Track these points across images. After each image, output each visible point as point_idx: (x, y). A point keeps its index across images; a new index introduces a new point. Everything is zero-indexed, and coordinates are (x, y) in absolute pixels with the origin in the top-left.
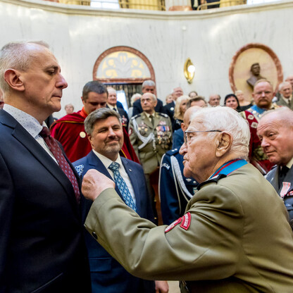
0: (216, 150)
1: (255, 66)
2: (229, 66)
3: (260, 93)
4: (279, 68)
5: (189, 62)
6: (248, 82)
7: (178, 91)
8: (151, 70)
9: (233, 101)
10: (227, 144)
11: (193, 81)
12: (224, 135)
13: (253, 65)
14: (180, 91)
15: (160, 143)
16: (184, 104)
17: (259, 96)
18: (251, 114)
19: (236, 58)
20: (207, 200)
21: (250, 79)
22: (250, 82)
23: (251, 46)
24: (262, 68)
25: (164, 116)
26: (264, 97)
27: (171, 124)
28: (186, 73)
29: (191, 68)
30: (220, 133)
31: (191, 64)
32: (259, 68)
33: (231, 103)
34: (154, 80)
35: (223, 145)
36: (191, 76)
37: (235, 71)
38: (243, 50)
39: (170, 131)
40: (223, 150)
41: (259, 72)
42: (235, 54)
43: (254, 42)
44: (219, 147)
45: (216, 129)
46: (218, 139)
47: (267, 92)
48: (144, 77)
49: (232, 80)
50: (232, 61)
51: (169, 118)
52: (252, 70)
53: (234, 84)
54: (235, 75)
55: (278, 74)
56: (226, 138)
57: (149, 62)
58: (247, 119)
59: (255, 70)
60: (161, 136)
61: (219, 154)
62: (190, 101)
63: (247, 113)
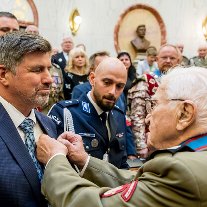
0: (177, 122)
1: (141, 28)
3: (165, 57)
4: (163, 33)
5: (75, 13)
6: (132, 43)
7: (67, 42)
8: (36, 14)
9: (127, 60)
10: (189, 116)
11: (78, 33)
12: (186, 105)
13: (140, 27)
14: (70, 42)
15: (53, 95)
16: (77, 57)
17: (164, 61)
18: (153, 78)
19: (124, 16)
20: (158, 174)
21: (135, 41)
22: (134, 43)
23: (140, 7)
24: (147, 31)
25: (56, 67)
26: (168, 63)
27: (62, 76)
28: (71, 23)
29: (77, 19)
30: (182, 102)
31: (78, 15)
32: (145, 30)
33: (125, 61)
34: (37, 26)
35: (186, 117)
36: (76, 28)
37: (121, 30)
38: (132, 9)
39: (61, 83)
40: (185, 123)
41: (144, 34)
42: (123, 12)
44: (180, 118)
45: (178, 98)
46: (180, 109)
47: (172, 58)
48: (27, 21)
49: (117, 38)
50: (119, 19)
51: (60, 69)
52: (138, 31)
53: (118, 43)
54: (120, 34)
55: (162, 40)
56: (188, 109)
57: (34, 6)
58: (149, 83)
59: (141, 32)
60: (55, 88)
61: (180, 127)
62: (95, 55)
63: (149, 77)
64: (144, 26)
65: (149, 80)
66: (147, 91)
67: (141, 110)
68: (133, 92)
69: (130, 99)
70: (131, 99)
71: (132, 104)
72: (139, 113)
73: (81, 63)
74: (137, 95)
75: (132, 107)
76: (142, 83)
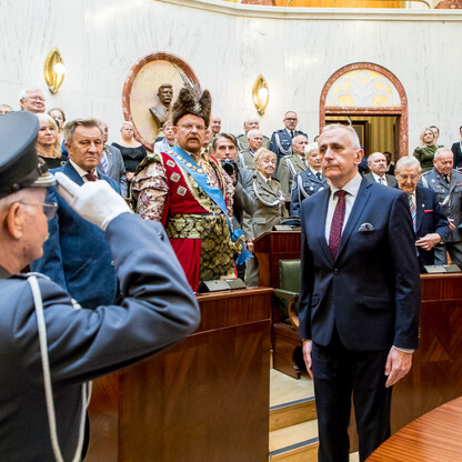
1: (166, 90)
2: (124, 79)
5: (55, 56)
6: (151, 111)
22: (154, 111)
23: (163, 57)
32: (171, 93)
41: (170, 99)
42: (136, 62)
43: (168, 51)
47: (199, 127)
52: (160, 94)
53: (129, 110)
58: (166, 166)
59: (165, 96)
62: (76, 124)
63: (166, 157)
64: (170, 87)
65: (165, 162)
66: (164, 179)
67: (156, 209)
68: (140, 180)
69: (135, 191)
70: (137, 192)
71: (139, 200)
72: (152, 214)
73: (50, 140)
74: (147, 184)
75: (140, 203)
76: (155, 165)
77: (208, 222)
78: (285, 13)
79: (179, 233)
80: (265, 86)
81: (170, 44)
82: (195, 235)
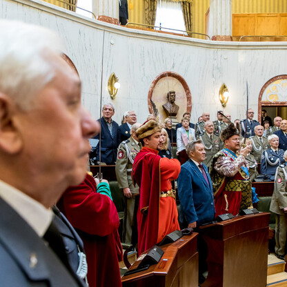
1: (172, 95)
4: (189, 99)
6: (164, 107)
32: (175, 96)
38: (163, 76)
52: (168, 97)
55: (188, 105)
64: (174, 93)
77: (245, 184)
78: (239, 46)
79: (232, 189)
80: (227, 90)
81: (173, 67)
82: (239, 190)
